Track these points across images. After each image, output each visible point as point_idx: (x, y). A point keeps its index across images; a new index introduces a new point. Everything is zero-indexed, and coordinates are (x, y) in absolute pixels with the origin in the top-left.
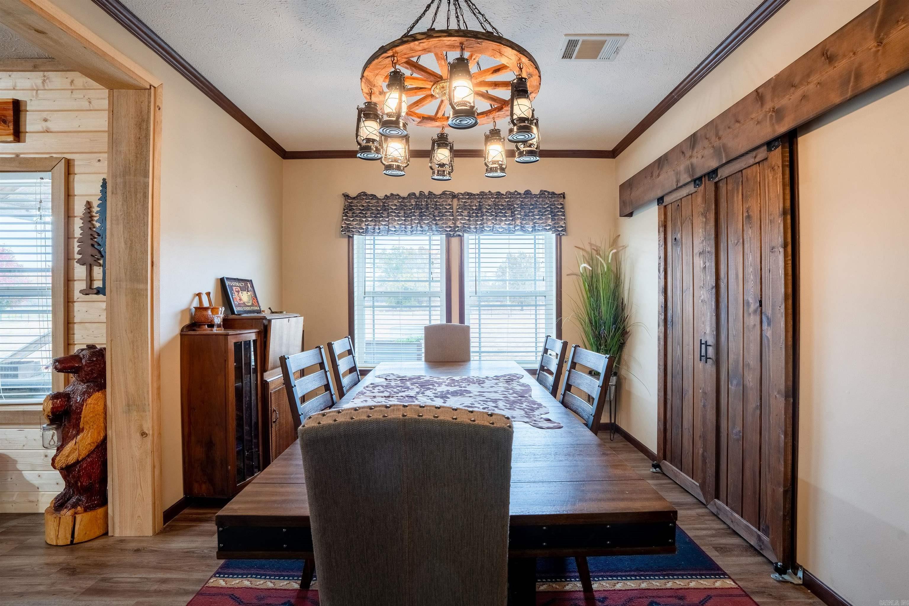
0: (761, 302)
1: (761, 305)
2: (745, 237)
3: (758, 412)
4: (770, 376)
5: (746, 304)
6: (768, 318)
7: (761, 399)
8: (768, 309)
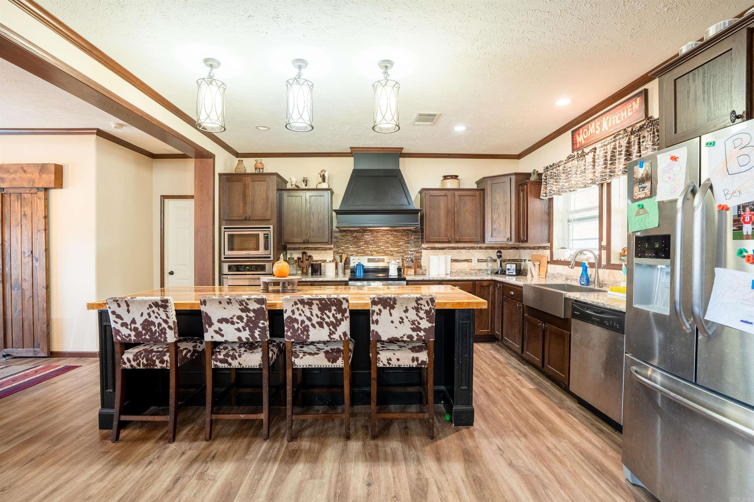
0: (32, 252)
1: (32, 253)
2: (22, 223)
3: (32, 298)
4: (37, 282)
5: (22, 253)
6: (36, 258)
7: (33, 293)
8: (36, 254)
